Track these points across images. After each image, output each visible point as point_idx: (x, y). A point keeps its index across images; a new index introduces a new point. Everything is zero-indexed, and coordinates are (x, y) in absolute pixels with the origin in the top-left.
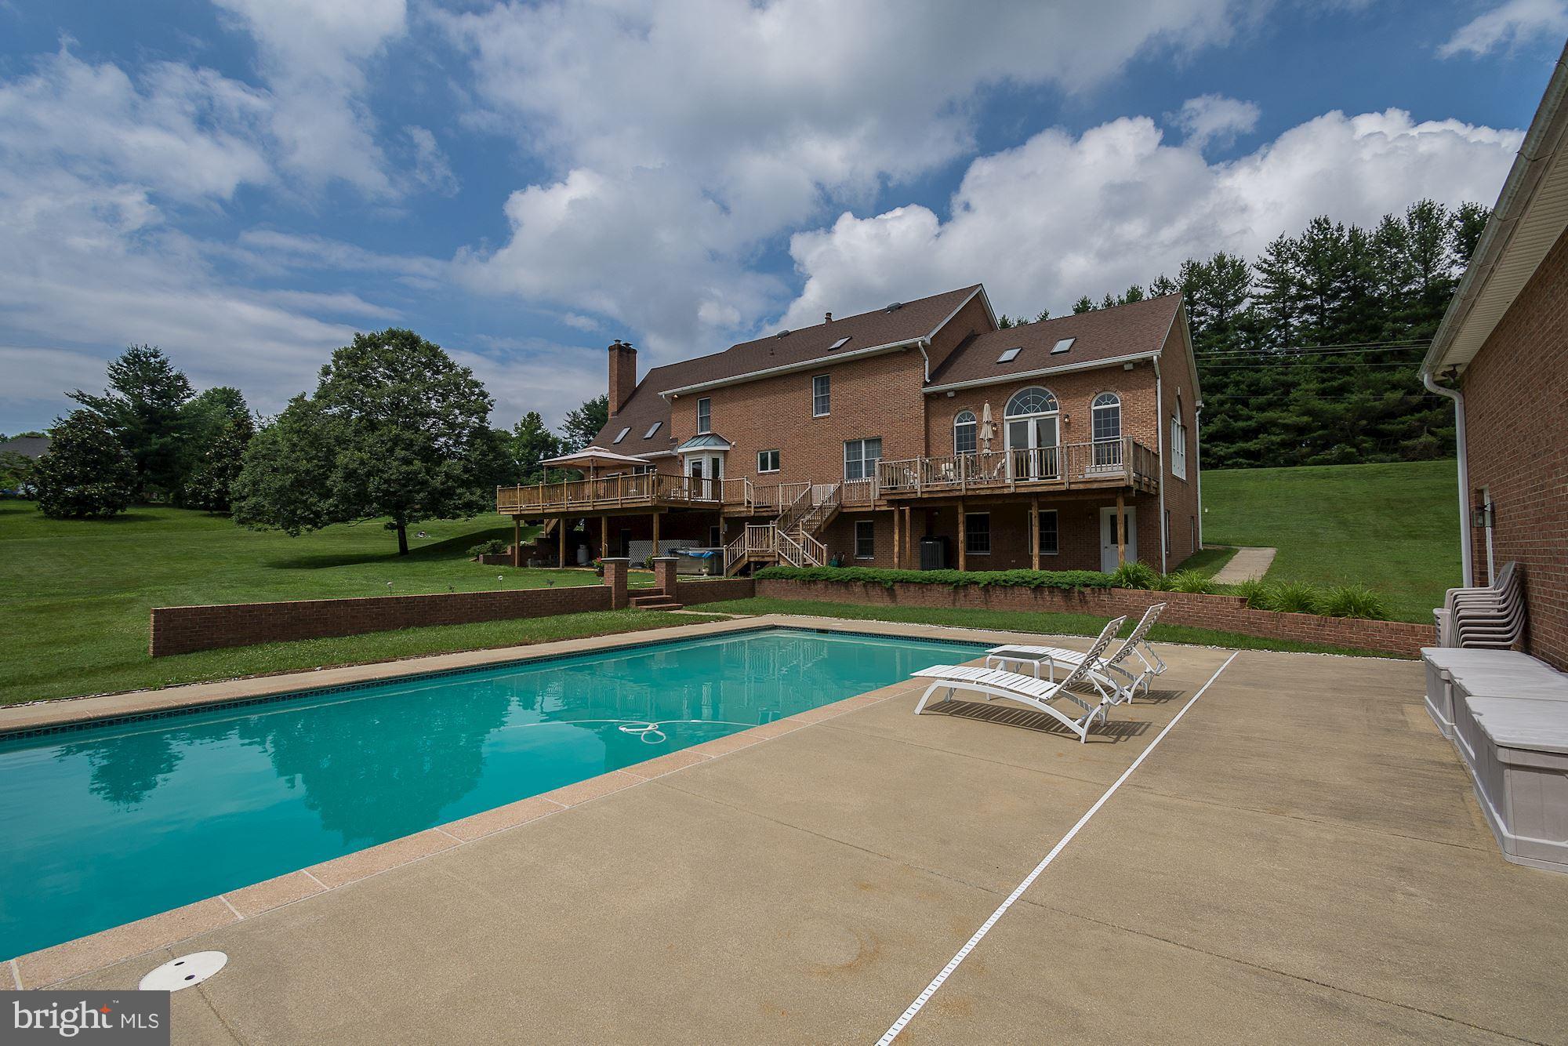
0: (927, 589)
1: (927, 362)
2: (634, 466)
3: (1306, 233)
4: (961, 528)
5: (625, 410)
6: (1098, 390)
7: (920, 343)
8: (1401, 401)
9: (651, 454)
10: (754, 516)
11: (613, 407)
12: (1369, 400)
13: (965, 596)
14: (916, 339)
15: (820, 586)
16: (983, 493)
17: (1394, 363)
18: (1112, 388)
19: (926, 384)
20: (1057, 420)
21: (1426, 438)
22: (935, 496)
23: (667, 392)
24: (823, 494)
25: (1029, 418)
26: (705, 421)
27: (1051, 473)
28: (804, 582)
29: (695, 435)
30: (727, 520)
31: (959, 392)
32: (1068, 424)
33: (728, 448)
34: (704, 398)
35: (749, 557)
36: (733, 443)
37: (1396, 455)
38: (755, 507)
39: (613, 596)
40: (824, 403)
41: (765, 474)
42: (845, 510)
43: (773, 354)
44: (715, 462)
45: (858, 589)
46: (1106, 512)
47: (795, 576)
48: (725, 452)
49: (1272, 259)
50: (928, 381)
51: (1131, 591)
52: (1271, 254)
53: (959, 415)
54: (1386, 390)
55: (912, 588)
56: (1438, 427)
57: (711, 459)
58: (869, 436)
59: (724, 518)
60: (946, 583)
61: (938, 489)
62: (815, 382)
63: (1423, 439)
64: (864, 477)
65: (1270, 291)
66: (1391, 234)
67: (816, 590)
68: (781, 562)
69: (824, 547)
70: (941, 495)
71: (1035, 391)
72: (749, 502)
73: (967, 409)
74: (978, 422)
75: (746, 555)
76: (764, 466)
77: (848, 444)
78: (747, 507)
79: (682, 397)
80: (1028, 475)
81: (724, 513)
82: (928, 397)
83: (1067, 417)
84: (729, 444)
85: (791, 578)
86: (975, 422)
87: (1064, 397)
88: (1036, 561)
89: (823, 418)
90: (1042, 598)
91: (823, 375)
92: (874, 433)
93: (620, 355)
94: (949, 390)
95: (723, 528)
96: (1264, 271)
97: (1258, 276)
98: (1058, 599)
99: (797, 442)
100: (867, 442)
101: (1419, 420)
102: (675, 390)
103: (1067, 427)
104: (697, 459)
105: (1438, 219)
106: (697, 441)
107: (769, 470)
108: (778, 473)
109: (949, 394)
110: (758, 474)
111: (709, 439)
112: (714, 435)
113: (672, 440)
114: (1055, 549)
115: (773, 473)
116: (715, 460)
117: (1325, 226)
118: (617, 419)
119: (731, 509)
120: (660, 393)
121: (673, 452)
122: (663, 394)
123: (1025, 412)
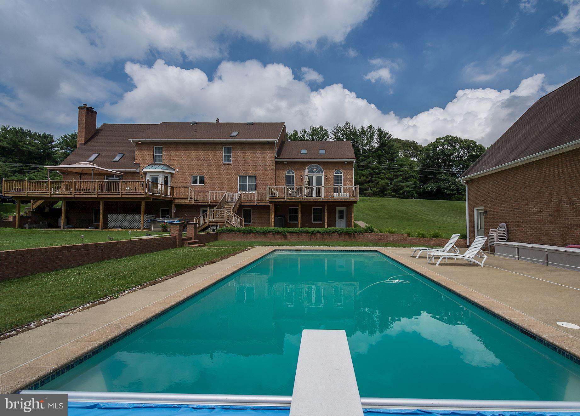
0: (300, 235)
1: (276, 149)
2: (114, 175)
3: (344, 126)
5: (90, 143)
6: (336, 169)
7: (275, 141)
8: (365, 180)
9: (124, 170)
10: (193, 205)
11: (81, 140)
12: (358, 179)
13: (315, 237)
14: (274, 140)
15: (252, 235)
16: (310, 200)
17: (363, 168)
18: (341, 168)
19: (276, 157)
20: (323, 177)
21: (370, 191)
22: (292, 200)
23: (134, 140)
24: (233, 197)
25: (313, 175)
26: (159, 157)
27: (320, 195)
28: (244, 233)
29: (152, 163)
30: (176, 206)
31: (288, 162)
32: (327, 179)
33: (174, 172)
34: (159, 146)
35: (209, 223)
36: (177, 170)
37: (363, 195)
38: (194, 201)
39: (178, 241)
40: (228, 158)
41: (196, 186)
42: (242, 204)
43: (196, 132)
45: (270, 235)
46: (338, 209)
47: (240, 231)
48: (172, 174)
49: (335, 131)
50: (277, 156)
51: (371, 234)
52: (335, 130)
53: (288, 170)
54: (362, 176)
55: (294, 235)
56: (372, 188)
57: (164, 176)
58: (250, 174)
59: (175, 205)
60: (308, 232)
61: (294, 198)
62: (224, 148)
63: (369, 191)
64: (247, 191)
65: (334, 141)
66: (363, 132)
67: (250, 237)
68: (227, 225)
70: (294, 200)
71: (316, 166)
72: (191, 198)
73: (291, 169)
74: (295, 174)
75: (208, 222)
76: (195, 182)
77: (240, 176)
78: (190, 200)
79: (143, 143)
80: (312, 195)
81: (175, 202)
82: (277, 163)
83: (326, 176)
84: (175, 170)
85: (238, 232)
87: (325, 169)
89: (228, 164)
90: (342, 237)
91: (228, 146)
92: (253, 173)
93: (87, 113)
94: (285, 161)
95: (174, 208)
96: (333, 135)
97: (332, 136)
98: (347, 237)
99: (214, 173)
100: (249, 177)
101: (368, 186)
102: (140, 139)
103: (326, 179)
104: (155, 175)
105: (373, 130)
106: (156, 166)
107: (198, 184)
108: (203, 186)
109: (285, 163)
110: (192, 186)
111: (162, 166)
112: (165, 165)
113: (135, 164)
114: (321, 221)
115: (200, 186)
116: (166, 177)
117: (348, 124)
118: (85, 147)
119: (179, 201)
120: (129, 140)
121: (137, 170)
122: (131, 140)
123: (312, 173)
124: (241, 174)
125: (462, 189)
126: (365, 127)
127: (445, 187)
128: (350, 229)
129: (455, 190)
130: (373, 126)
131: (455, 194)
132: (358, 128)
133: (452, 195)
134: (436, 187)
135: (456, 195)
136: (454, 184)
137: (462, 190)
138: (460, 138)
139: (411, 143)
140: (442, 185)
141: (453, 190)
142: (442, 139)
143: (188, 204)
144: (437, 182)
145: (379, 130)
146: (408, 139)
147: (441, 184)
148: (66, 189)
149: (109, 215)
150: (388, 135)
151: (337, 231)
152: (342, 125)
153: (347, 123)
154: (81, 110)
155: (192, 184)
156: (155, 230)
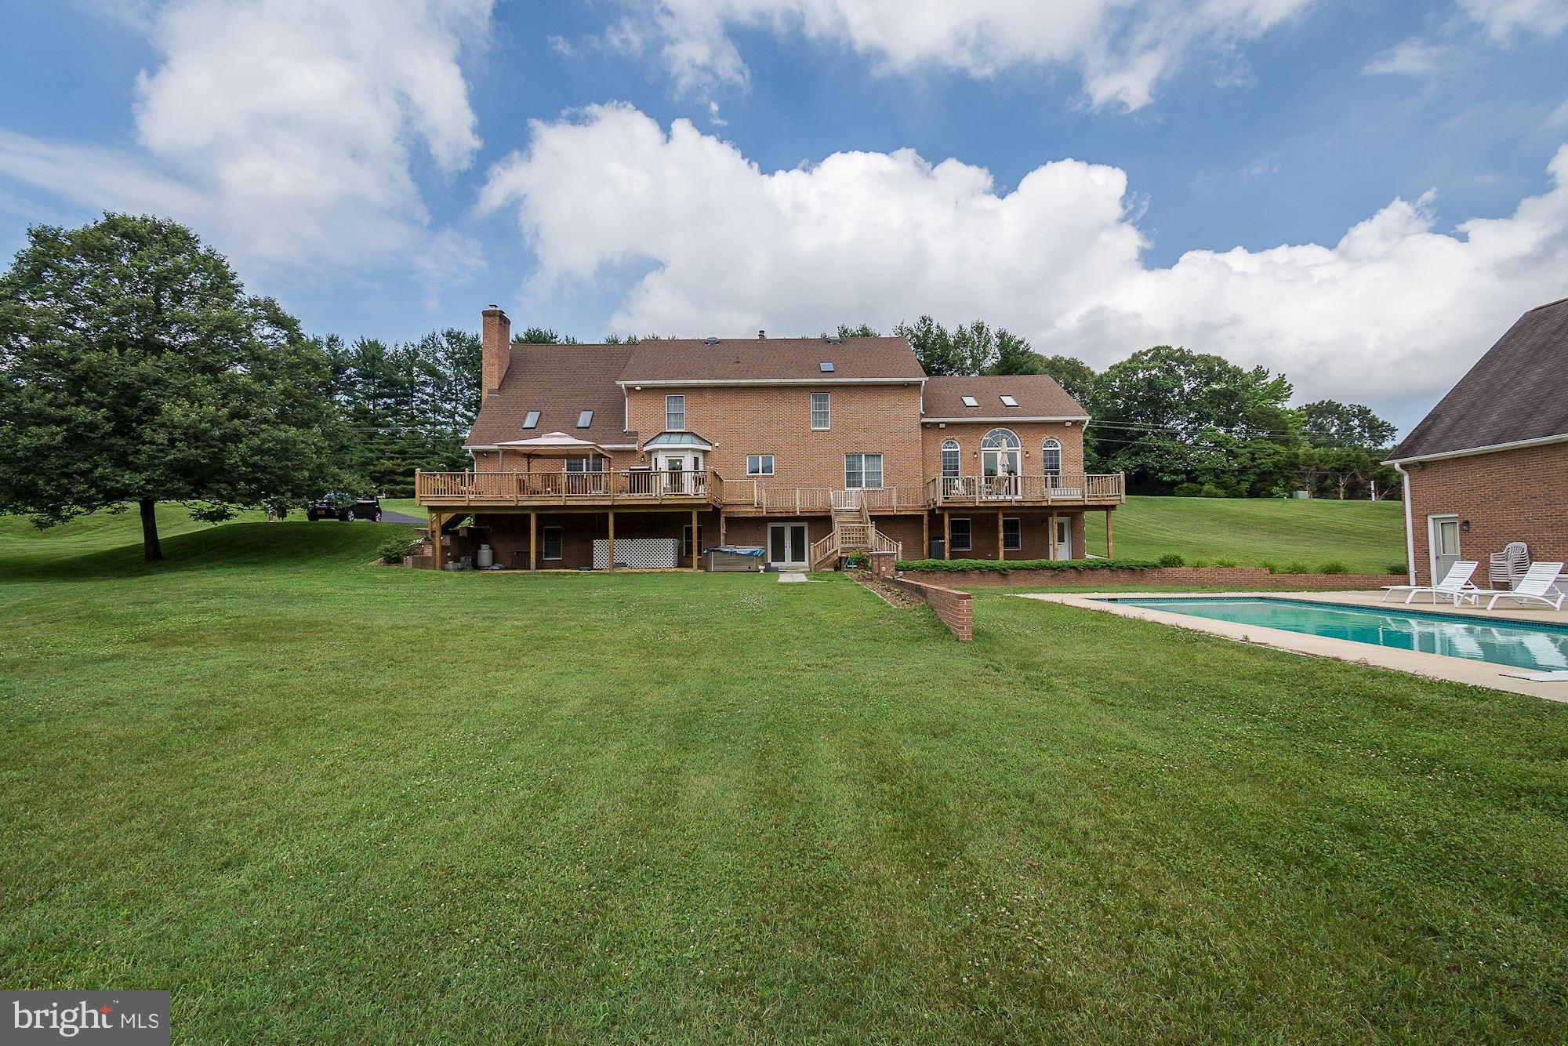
1: (921, 398)
4: (947, 530)
5: (506, 388)
6: (1046, 437)
7: (923, 382)
10: (767, 517)
11: (490, 382)
16: (1027, 504)
18: (1056, 436)
19: (921, 416)
20: (1018, 455)
22: (989, 505)
23: (628, 383)
24: (846, 500)
25: (999, 450)
26: (677, 417)
29: (664, 430)
30: (728, 520)
31: (947, 425)
32: (1029, 458)
33: (709, 448)
34: (677, 396)
36: (717, 444)
38: (764, 508)
40: (820, 418)
41: (758, 477)
46: (1053, 521)
48: (705, 452)
50: (923, 413)
51: (1179, 569)
53: (946, 442)
57: (691, 458)
58: (870, 452)
59: (725, 518)
60: (1052, 569)
61: (993, 500)
62: (812, 398)
64: (863, 486)
70: (993, 505)
71: (1003, 432)
72: (758, 503)
73: (953, 439)
74: (961, 450)
76: (755, 469)
77: (848, 456)
78: (757, 508)
79: (645, 389)
81: (725, 513)
82: (924, 425)
83: (1027, 453)
84: (711, 444)
86: (958, 450)
87: (1024, 439)
88: (1001, 554)
89: (823, 431)
90: (1118, 576)
91: (821, 394)
92: (874, 449)
93: (500, 324)
94: (940, 423)
98: (1127, 576)
99: (794, 450)
100: (867, 456)
102: (642, 383)
103: (1025, 459)
104: (674, 456)
105: (987, 335)
106: (672, 438)
107: (761, 474)
108: (772, 477)
109: (940, 426)
110: (749, 477)
111: (684, 437)
112: (689, 434)
113: (630, 433)
114: (1018, 546)
115: (766, 477)
116: (696, 460)
117: (928, 322)
118: (500, 398)
119: (734, 509)
120: (618, 383)
121: (636, 446)
122: (623, 384)
123: (996, 446)
124: (851, 451)
125: (1197, 470)
126: (968, 327)
127: (1157, 466)
128: (1077, 562)
129: (1182, 473)
130: (985, 325)
131: (1182, 482)
132: (951, 331)
133: (1174, 483)
134: (1138, 466)
135: (1185, 485)
136: (1181, 458)
137: (1197, 473)
138: (1190, 351)
139: (1067, 362)
140: (1151, 461)
141: (1176, 472)
142: (1146, 354)
143: (753, 515)
144: (1136, 454)
145: (1001, 335)
146: (1061, 355)
147: (1148, 458)
148: (520, 488)
149: (595, 541)
150: (1023, 346)
151: (1108, 565)
152: (912, 322)
153: (924, 320)
154: (489, 319)
155: (748, 474)
156: (719, 568)
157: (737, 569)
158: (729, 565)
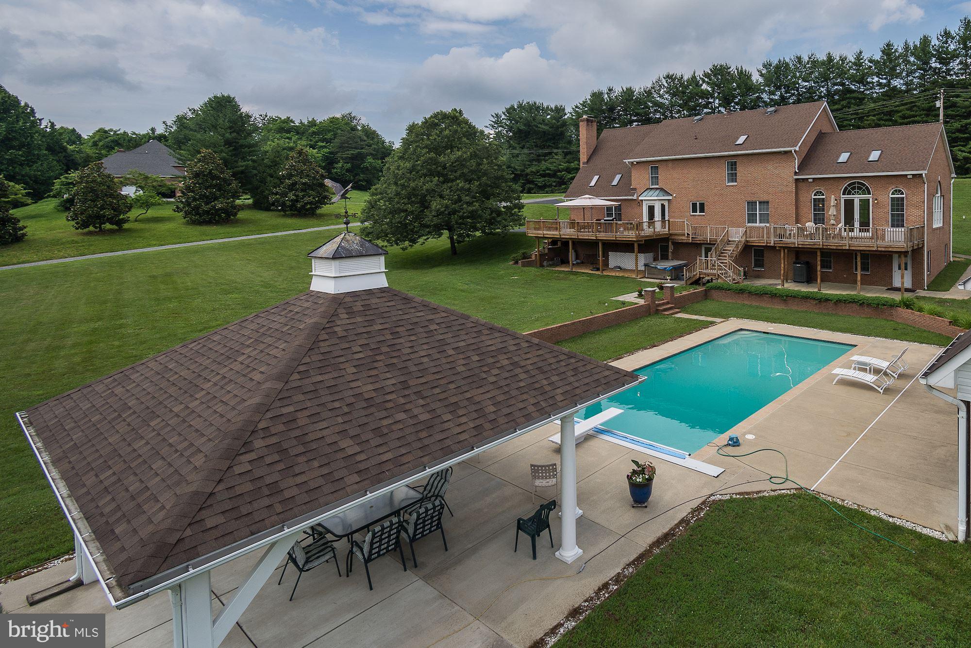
1: (797, 161)
5: (592, 161)
6: (893, 187)
7: (793, 151)
9: (619, 198)
10: (692, 243)
11: (583, 158)
14: (791, 149)
18: (901, 187)
19: (796, 173)
20: (871, 201)
23: (629, 160)
24: (737, 235)
25: (855, 198)
26: (655, 180)
28: (737, 294)
29: (648, 187)
30: (674, 245)
31: (815, 180)
32: (877, 203)
33: (670, 198)
34: (655, 166)
35: (700, 275)
36: (674, 195)
38: (692, 237)
40: (733, 177)
41: (696, 215)
43: (696, 138)
44: (663, 206)
47: (730, 289)
48: (669, 200)
50: (797, 171)
53: (815, 192)
57: (660, 205)
58: (761, 200)
59: (672, 243)
62: (728, 165)
64: (759, 223)
69: (741, 269)
71: (858, 182)
72: (688, 234)
73: (820, 189)
74: (826, 197)
76: (694, 210)
77: (748, 203)
78: (687, 237)
79: (639, 163)
81: (673, 240)
82: (797, 181)
83: (876, 199)
84: (671, 195)
85: (728, 290)
86: (824, 197)
87: (876, 188)
89: (732, 186)
91: (732, 160)
92: (765, 199)
94: (810, 178)
95: (671, 248)
99: (716, 198)
100: (760, 202)
102: (635, 160)
104: (651, 203)
106: (651, 193)
107: (698, 213)
108: (704, 215)
109: (810, 180)
110: (691, 215)
111: (658, 192)
112: (662, 189)
113: (633, 189)
114: (868, 271)
115: (700, 215)
119: (676, 237)
120: (624, 161)
121: (635, 197)
122: (626, 161)
123: (853, 194)
124: (750, 199)
143: (685, 241)
149: (609, 253)
156: (650, 276)
157: (656, 277)
158: (654, 274)
